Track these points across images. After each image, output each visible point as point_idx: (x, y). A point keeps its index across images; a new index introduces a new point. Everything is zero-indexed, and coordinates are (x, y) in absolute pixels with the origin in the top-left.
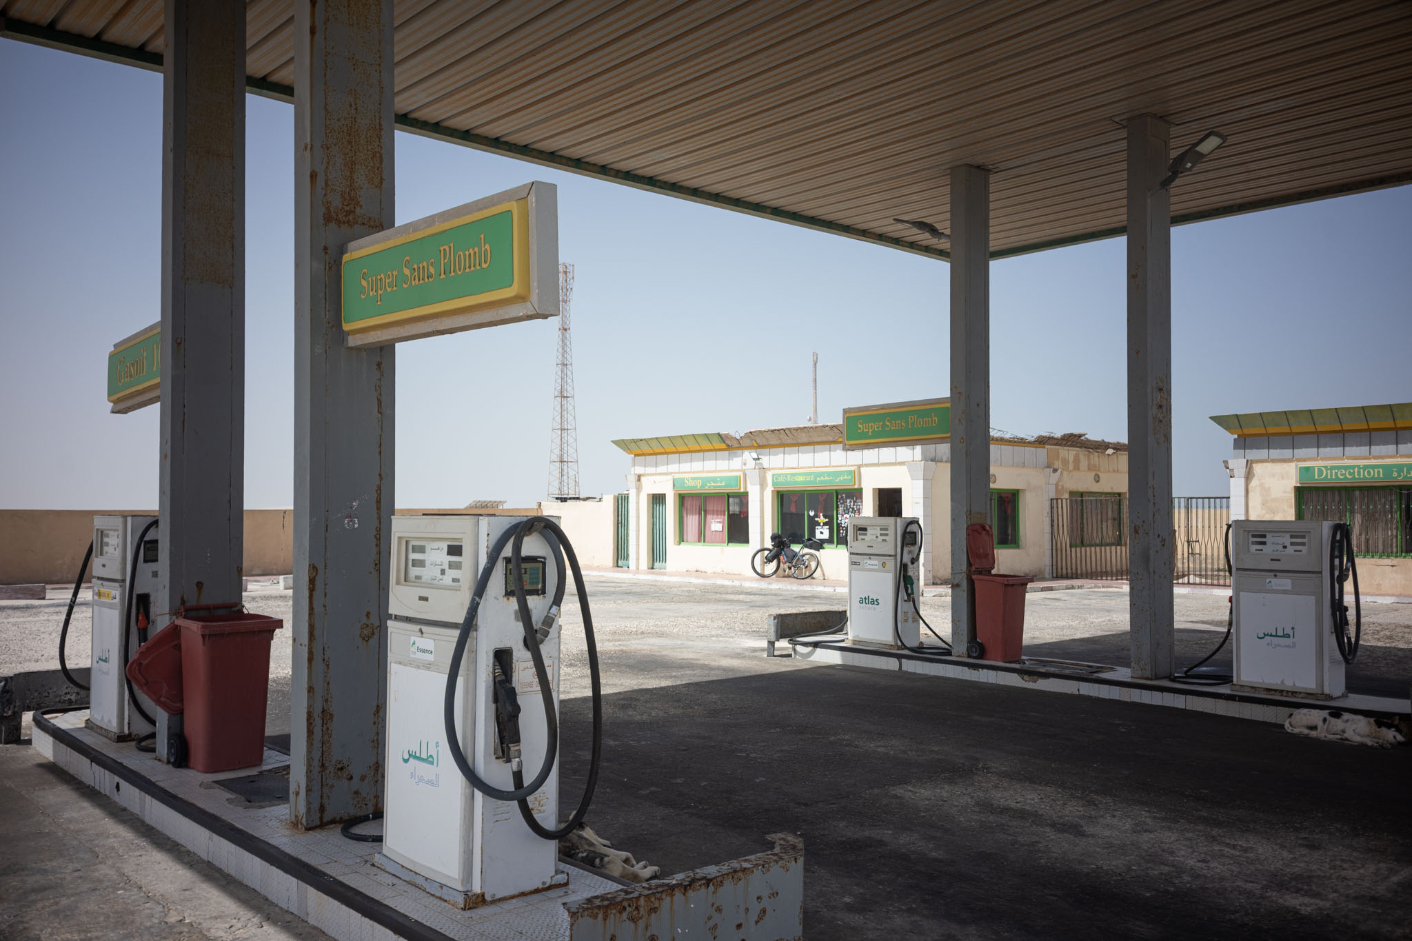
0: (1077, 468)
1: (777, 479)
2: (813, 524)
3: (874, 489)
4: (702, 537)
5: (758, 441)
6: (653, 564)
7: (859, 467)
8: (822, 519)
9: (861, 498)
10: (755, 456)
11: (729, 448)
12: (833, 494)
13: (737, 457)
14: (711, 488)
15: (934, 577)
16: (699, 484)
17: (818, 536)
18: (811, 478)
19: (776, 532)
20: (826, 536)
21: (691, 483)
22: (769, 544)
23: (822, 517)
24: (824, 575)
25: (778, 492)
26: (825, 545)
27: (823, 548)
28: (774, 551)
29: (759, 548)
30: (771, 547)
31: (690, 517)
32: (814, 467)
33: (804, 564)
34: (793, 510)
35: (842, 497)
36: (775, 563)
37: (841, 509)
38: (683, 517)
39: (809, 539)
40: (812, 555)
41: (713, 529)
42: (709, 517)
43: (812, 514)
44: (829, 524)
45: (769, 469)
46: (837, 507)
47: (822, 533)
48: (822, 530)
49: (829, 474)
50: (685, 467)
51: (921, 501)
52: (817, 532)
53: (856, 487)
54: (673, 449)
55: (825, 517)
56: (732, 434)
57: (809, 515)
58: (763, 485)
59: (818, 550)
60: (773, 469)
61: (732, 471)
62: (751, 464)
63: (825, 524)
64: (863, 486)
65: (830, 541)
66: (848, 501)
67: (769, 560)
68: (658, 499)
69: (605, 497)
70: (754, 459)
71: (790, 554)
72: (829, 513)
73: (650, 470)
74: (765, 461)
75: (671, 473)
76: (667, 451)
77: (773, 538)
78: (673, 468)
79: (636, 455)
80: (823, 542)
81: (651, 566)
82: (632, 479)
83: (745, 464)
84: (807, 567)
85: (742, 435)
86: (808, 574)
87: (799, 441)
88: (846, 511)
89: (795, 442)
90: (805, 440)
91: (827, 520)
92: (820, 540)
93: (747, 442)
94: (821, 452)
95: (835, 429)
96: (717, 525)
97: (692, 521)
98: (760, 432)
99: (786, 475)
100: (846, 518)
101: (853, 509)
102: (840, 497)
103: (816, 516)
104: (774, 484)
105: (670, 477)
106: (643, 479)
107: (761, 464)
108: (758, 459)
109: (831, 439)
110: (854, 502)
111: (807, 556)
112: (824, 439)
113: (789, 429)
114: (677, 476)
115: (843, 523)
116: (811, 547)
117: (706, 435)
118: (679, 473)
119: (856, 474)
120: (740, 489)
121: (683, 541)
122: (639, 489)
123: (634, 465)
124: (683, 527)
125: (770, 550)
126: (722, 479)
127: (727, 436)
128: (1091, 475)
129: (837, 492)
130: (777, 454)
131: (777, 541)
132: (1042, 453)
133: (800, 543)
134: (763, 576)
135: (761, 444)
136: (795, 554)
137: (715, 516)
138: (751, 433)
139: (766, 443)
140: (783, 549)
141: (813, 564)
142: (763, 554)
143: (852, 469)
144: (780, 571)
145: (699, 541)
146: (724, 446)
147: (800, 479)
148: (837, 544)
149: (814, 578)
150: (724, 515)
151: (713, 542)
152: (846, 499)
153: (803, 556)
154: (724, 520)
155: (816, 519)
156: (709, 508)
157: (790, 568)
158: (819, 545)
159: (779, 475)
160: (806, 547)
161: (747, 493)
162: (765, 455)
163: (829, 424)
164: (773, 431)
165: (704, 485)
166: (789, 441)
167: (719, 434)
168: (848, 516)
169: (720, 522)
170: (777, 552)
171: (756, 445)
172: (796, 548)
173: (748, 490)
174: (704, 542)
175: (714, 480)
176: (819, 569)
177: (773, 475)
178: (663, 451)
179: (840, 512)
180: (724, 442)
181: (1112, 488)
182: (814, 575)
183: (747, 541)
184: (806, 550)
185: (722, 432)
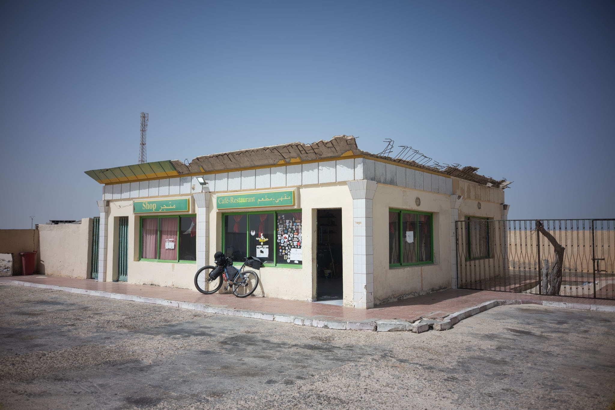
0: (469, 197)
1: (221, 201)
2: (255, 243)
3: (313, 209)
4: (158, 255)
5: (205, 167)
6: (119, 277)
7: (299, 188)
8: (262, 239)
9: (300, 219)
10: (201, 180)
11: (180, 175)
12: (273, 214)
13: (187, 182)
14: (164, 210)
15: (374, 298)
16: (154, 207)
17: (259, 255)
18: (253, 200)
19: (220, 250)
20: (266, 254)
21: (147, 207)
22: (213, 263)
23: (262, 237)
24: (263, 292)
25: (223, 214)
26: (265, 264)
27: (262, 266)
28: (217, 269)
29: (204, 265)
30: (214, 265)
31: (149, 237)
32: (255, 189)
33: (244, 282)
34: (236, 230)
35: (282, 218)
36: (218, 280)
37: (280, 230)
38: (143, 237)
39: (250, 258)
40: (252, 273)
41: (167, 248)
42: (164, 237)
43: (253, 233)
44: (269, 243)
45: (214, 193)
46: (277, 227)
47: (262, 252)
48: (262, 249)
49: (269, 195)
50: (144, 193)
51: (363, 221)
52: (258, 251)
53: (296, 207)
54: (134, 178)
55: (265, 236)
56: (182, 161)
57: (250, 234)
58: (209, 208)
59: (258, 269)
60: (218, 192)
61: (182, 195)
62: (199, 188)
63: (265, 243)
64: (302, 206)
65: (270, 259)
66: (287, 221)
67: (212, 277)
68: (123, 221)
69: (83, 220)
70: (201, 184)
71: (232, 272)
72: (269, 233)
73: (117, 196)
74: (211, 185)
75: (132, 199)
76: (130, 179)
77: (217, 256)
78: (134, 194)
79: (106, 184)
80: (263, 260)
81: (116, 279)
82: (102, 204)
83: (193, 189)
84: (247, 285)
85: (190, 161)
86: (248, 292)
87: (242, 166)
88: (286, 231)
89: (238, 166)
90: (248, 164)
91: (267, 239)
92: (260, 258)
93: (194, 169)
94: (262, 175)
95: (275, 151)
96: (170, 244)
97: (150, 240)
98: (206, 158)
99: (229, 197)
100: (286, 238)
101: (292, 229)
102: (279, 217)
103: (257, 235)
104: (218, 206)
105: (131, 202)
106: (111, 204)
107: (208, 188)
108: (205, 183)
109: (271, 162)
110: (293, 222)
111: (248, 274)
112: (265, 162)
113: (232, 154)
114: (136, 201)
115: (282, 242)
116: (251, 265)
117: (159, 163)
118: (139, 198)
119: (296, 195)
120: (189, 211)
121: (142, 257)
122: (108, 213)
123: (104, 192)
124: (143, 246)
125: (213, 268)
126: (173, 202)
127: (177, 163)
128: (476, 203)
129: (277, 213)
130: (221, 179)
131: (220, 259)
132: (450, 181)
133: (241, 261)
134: (206, 293)
135: (207, 170)
136: (237, 272)
137: (169, 236)
138: (198, 159)
139: (212, 169)
140: (225, 267)
141: (253, 282)
142: (208, 271)
143: (292, 190)
144: (222, 288)
145: (155, 258)
146: (175, 173)
147: (242, 201)
148: (277, 262)
149: (254, 295)
150: (177, 235)
151: (166, 259)
152: (286, 219)
153: (244, 274)
154: (176, 239)
155: (257, 239)
156: (165, 228)
157: (231, 286)
158: (259, 264)
159: (223, 198)
160: (247, 265)
161: (196, 215)
162: (211, 180)
163: (270, 147)
164: (217, 156)
165: (158, 208)
166: (233, 166)
167: (170, 161)
168: (287, 236)
169: (173, 242)
170: (220, 270)
171: (203, 171)
172: (238, 266)
173: (197, 212)
174: (159, 258)
175: (167, 203)
176: (259, 286)
177: (218, 198)
178: (126, 179)
179: (280, 232)
180: (175, 169)
181: (487, 214)
182: (254, 293)
183: (194, 259)
184: (247, 268)
185: (173, 159)
